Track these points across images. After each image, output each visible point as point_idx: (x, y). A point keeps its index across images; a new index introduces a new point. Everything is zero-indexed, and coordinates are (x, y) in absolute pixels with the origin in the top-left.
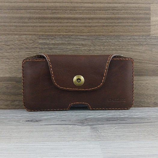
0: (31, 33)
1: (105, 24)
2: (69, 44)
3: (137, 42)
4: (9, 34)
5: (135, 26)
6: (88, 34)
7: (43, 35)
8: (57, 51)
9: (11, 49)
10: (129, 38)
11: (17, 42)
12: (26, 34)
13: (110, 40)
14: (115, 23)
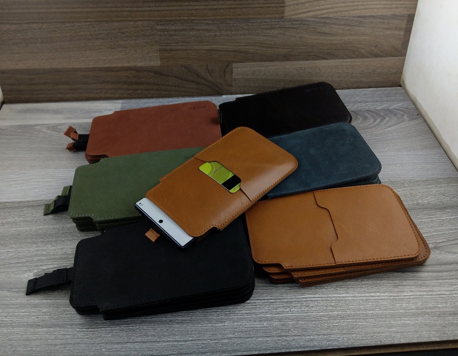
0: (147, 19)
1: (233, 6)
2: (192, 30)
3: (269, 25)
4: (122, 21)
5: (267, 7)
6: (213, 18)
7: (161, 21)
8: (178, 37)
9: (127, 37)
10: (260, 21)
11: (132, 29)
12: (142, 20)
13: (238, 24)
14: (244, 4)
